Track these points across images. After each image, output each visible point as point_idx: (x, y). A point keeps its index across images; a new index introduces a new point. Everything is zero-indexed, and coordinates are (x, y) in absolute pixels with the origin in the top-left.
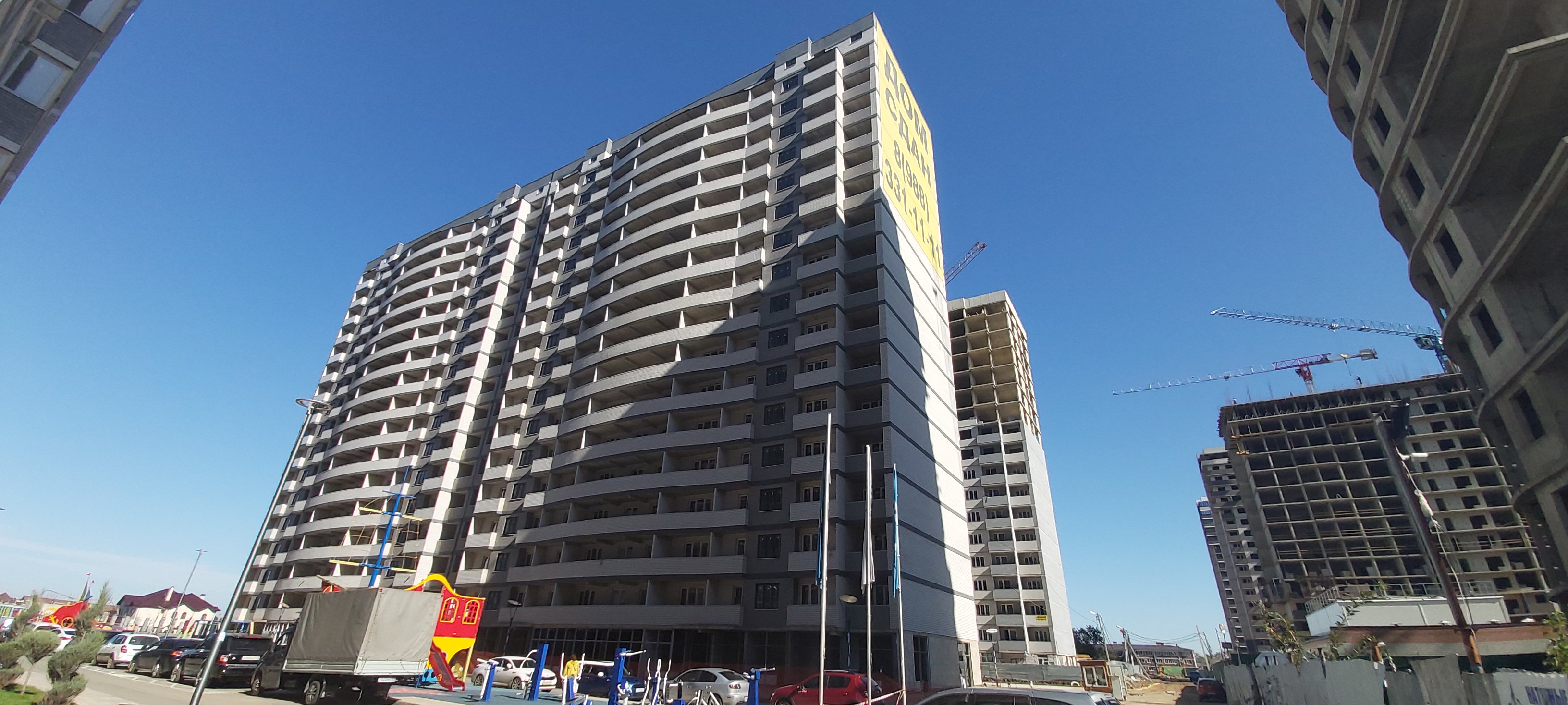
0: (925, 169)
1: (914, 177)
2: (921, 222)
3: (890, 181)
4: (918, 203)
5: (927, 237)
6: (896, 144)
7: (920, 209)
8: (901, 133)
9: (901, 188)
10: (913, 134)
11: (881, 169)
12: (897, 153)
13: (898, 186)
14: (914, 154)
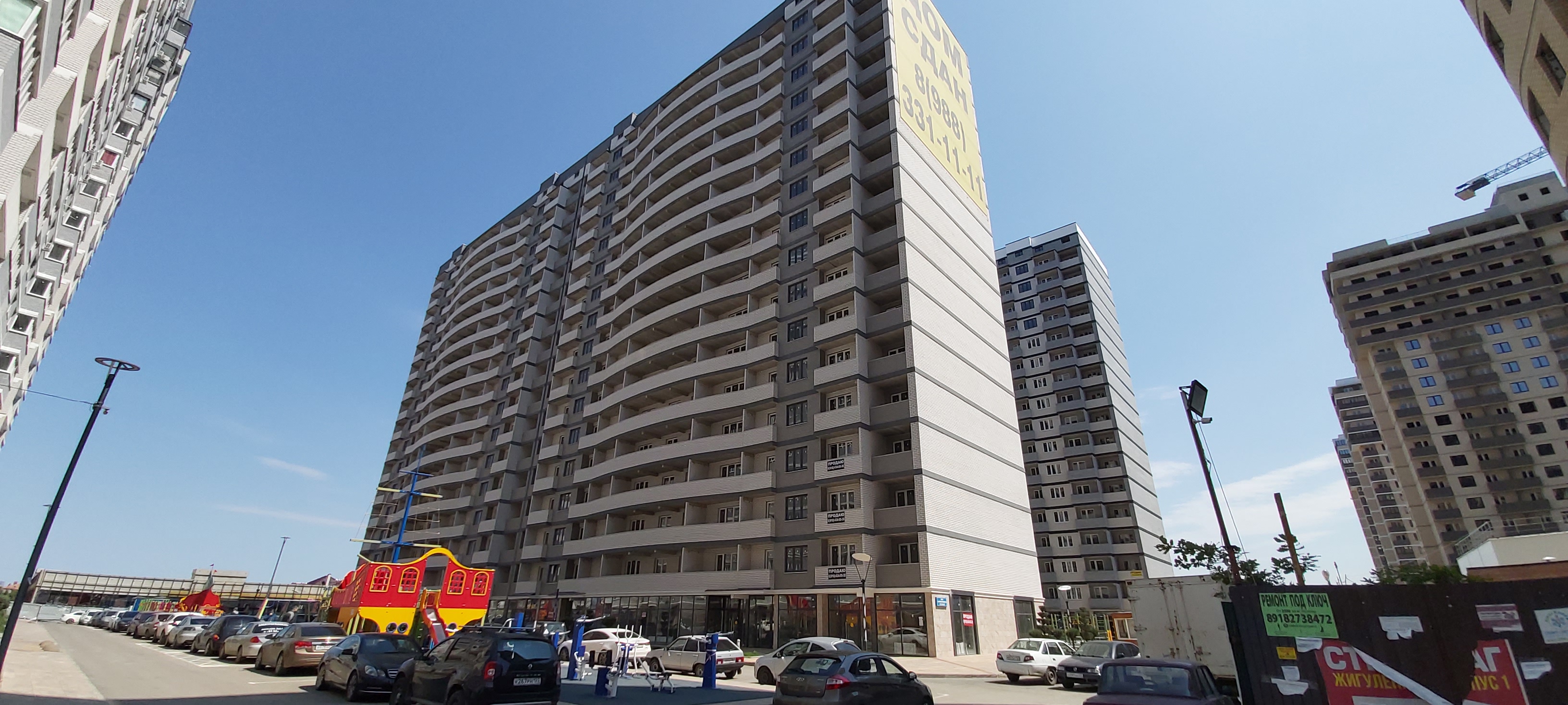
0: (960, 95)
1: (944, 103)
2: (955, 152)
3: (909, 108)
4: (950, 132)
5: (963, 166)
6: (917, 68)
7: (951, 136)
8: (924, 56)
9: (926, 115)
10: (941, 55)
11: (896, 96)
12: (919, 78)
13: (921, 114)
14: (943, 78)
